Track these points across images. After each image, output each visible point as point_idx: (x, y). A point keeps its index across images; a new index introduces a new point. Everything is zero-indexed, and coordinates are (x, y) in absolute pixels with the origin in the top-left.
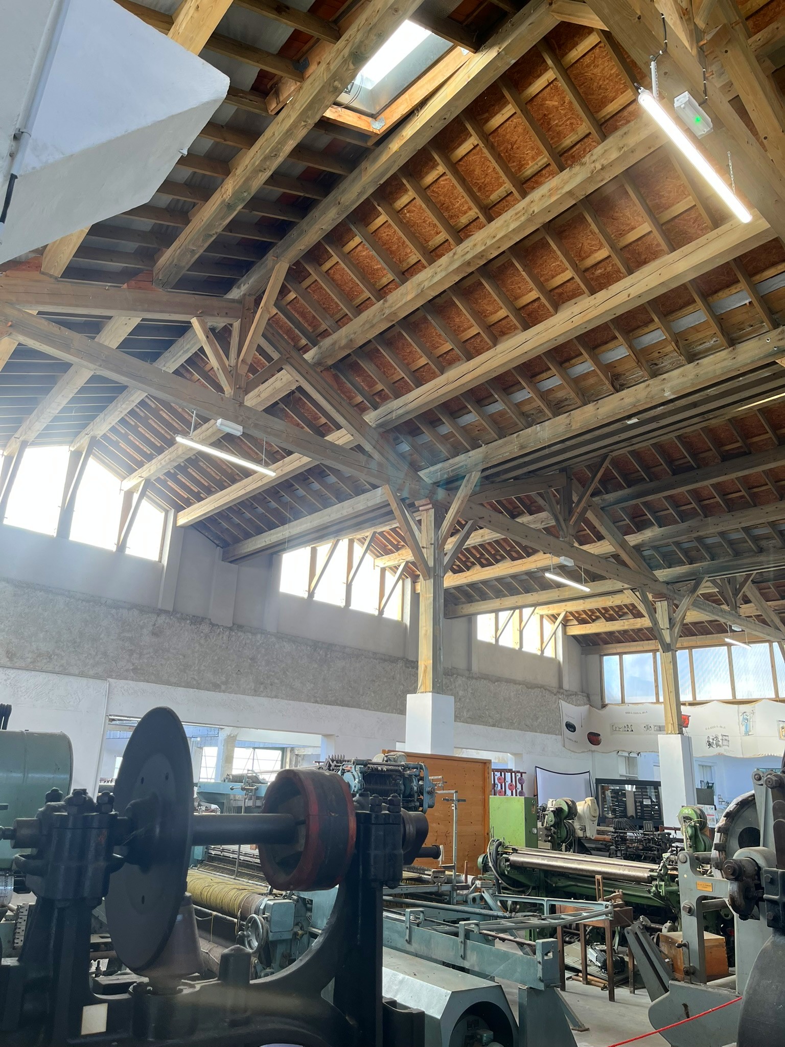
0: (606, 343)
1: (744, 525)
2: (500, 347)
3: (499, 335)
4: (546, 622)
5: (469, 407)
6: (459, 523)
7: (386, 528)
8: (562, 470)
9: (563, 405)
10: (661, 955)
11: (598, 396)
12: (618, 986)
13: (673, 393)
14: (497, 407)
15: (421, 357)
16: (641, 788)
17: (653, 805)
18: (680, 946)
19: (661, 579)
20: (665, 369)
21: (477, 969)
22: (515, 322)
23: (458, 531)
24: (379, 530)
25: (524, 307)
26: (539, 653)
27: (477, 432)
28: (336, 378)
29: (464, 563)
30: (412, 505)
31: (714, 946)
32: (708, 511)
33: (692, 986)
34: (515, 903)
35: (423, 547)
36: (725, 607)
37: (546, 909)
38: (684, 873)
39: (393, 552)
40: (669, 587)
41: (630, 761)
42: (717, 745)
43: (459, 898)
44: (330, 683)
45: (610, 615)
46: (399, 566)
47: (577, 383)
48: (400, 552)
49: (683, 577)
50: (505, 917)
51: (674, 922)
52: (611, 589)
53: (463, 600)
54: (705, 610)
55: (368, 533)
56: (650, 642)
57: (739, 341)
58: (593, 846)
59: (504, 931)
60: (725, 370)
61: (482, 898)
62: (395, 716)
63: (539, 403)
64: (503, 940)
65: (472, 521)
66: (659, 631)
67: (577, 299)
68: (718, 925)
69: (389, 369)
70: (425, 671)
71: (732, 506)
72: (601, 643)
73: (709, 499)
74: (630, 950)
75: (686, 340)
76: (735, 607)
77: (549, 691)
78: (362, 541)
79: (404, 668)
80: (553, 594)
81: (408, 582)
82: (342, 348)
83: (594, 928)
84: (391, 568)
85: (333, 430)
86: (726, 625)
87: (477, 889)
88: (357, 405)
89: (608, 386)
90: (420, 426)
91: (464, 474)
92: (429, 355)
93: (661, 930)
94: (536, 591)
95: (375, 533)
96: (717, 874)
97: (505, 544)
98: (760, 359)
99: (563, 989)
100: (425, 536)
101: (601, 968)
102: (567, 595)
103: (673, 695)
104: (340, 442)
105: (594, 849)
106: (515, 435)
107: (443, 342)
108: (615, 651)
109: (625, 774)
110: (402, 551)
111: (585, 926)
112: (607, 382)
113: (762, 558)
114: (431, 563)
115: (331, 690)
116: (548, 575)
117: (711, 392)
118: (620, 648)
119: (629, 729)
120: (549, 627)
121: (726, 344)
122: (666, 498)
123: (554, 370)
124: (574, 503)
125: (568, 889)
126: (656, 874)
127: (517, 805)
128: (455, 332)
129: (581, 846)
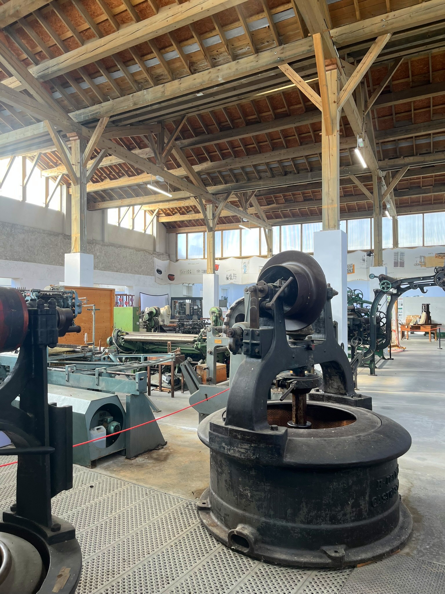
0: (187, 40)
1: (254, 163)
2: (122, 31)
3: (121, 23)
4: (148, 214)
5: (101, 71)
6: (95, 150)
7: (49, 151)
8: (159, 122)
9: (161, 78)
10: (196, 375)
11: (181, 75)
12: (176, 391)
13: (223, 79)
14: (119, 74)
15: (68, 31)
16: (194, 301)
17: (198, 309)
18: (205, 369)
19: (210, 192)
20: (220, 63)
21: (105, 389)
22: (131, 15)
23: (96, 156)
24: (44, 152)
25: (137, 5)
26: (143, 232)
27: (107, 90)
28: (7, 38)
29: (100, 177)
30: (65, 136)
31: (221, 369)
32: (237, 154)
33: (209, 386)
34: (127, 358)
35: (73, 165)
36: (241, 209)
37: (142, 359)
38: (210, 336)
39: (53, 167)
40: (214, 196)
41: (189, 288)
42: (231, 279)
43: (97, 358)
44: (15, 248)
45: (182, 211)
46: (58, 176)
47: (169, 64)
48: (58, 167)
49: (220, 191)
50: (120, 365)
51: (204, 360)
52: (183, 197)
53: (99, 200)
54: (231, 210)
55: (36, 153)
56: (203, 226)
57: (261, 51)
58: (168, 329)
59: (120, 371)
60: (252, 68)
61: (109, 357)
62: (58, 267)
63: (145, 75)
64: (119, 374)
65: (104, 150)
66: (207, 220)
67: (170, 5)
68: (223, 360)
69: (46, 37)
70: (76, 240)
71: (249, 152)
72: (177, 227)
73: (238, 147)
74: (183, 375)
75: (233, 45)
76: (246, 209)
77: (148, 252)
78: (32, 158)
79: (63, 239)
80: (152, 198)
81: (65, 187)
82: (12, 16)
83: (166, 366)
84: (52, 178)
85: (7, 77)
86: (240, 218)
87: (106, 353)
88: (24, 60)
89: (187, 69)
90: (68, 81)
91: (98, 118)
92: (74, 31)
93: (197, 364)
94: (143, 196)
95: (40, 153)
96: (224, 335)
97: (124, 167)
98: (270, 64)
99: (149, 394)
100: (74, 157)
101: (168, 383)
102: (159, 199)
103: (212, 254)
104: (12, 86)
105: (168, 330)
106: (131, 95)
107: (83, 22)
108: (184, 231)
109: (186, 294)
110: (60, 167)
111: (162, 365)
112: (186, 67)
113: (261, 183)
114: (78, 175)
115: (16, 252)
116: (149, 186)
117: (244, 81)
118: (187, 229)
119: (189, 272)
120: (149, 217)
121: (254, 51)
122: (215, 145)
123: (155, 54)
124: (165, 143)
125: (154, 350)
126: (197, 339)
127: (128, 311)
128: (92, 16)
129: (162, 329)
